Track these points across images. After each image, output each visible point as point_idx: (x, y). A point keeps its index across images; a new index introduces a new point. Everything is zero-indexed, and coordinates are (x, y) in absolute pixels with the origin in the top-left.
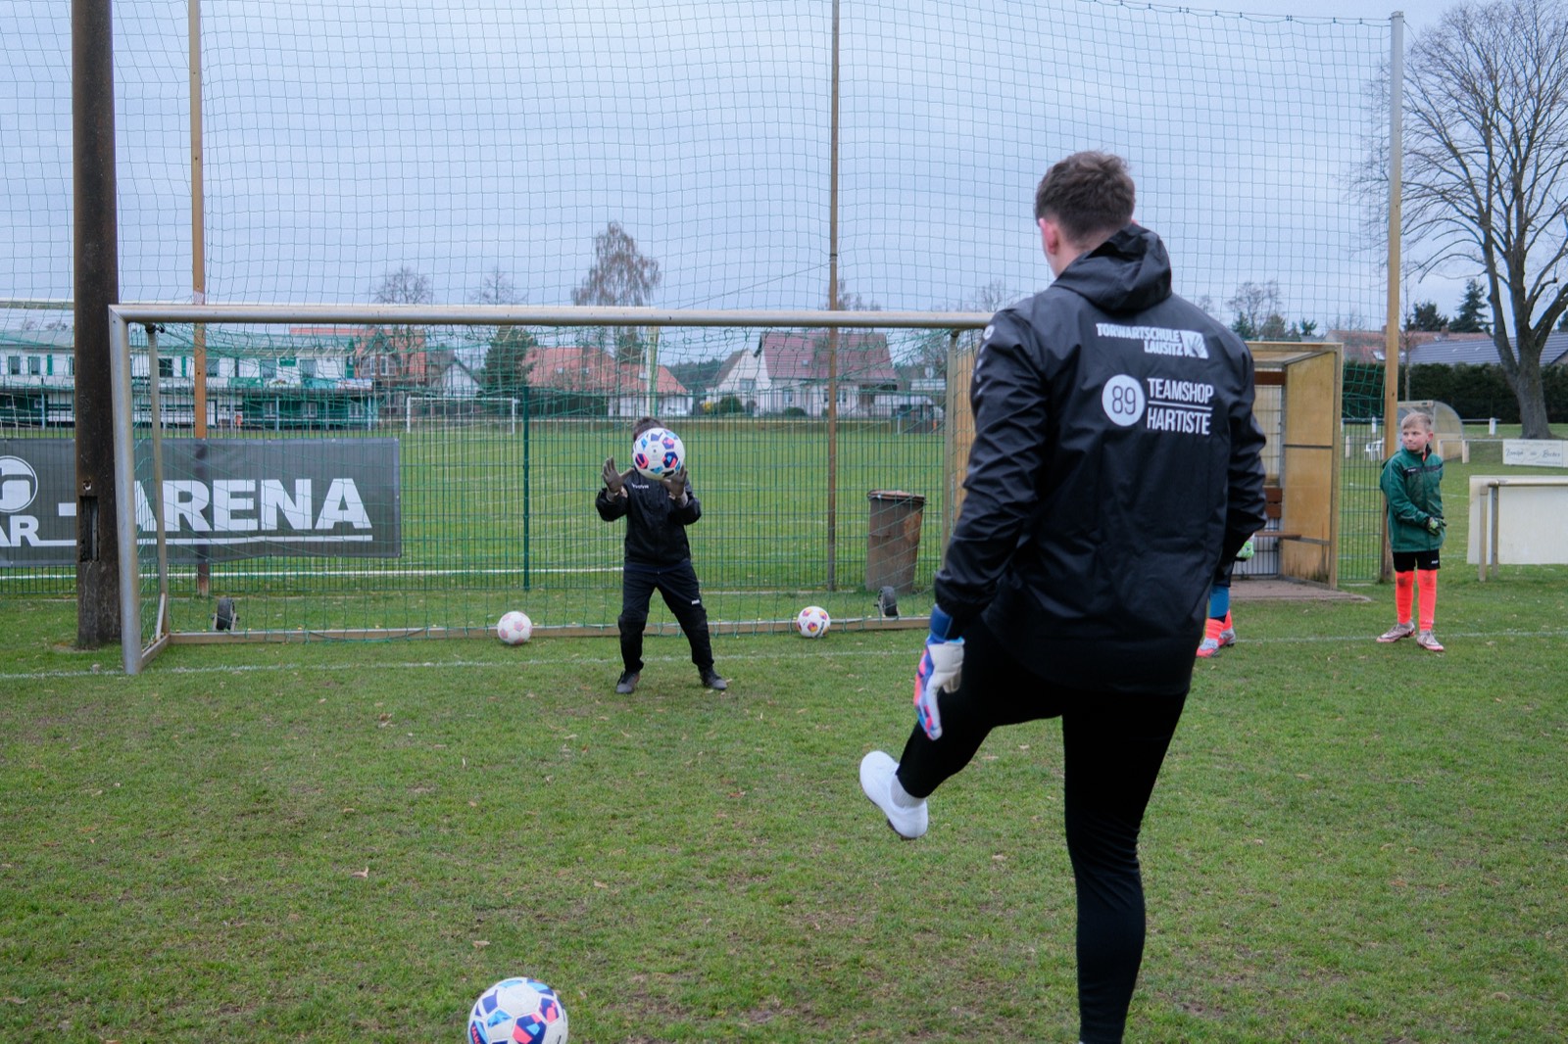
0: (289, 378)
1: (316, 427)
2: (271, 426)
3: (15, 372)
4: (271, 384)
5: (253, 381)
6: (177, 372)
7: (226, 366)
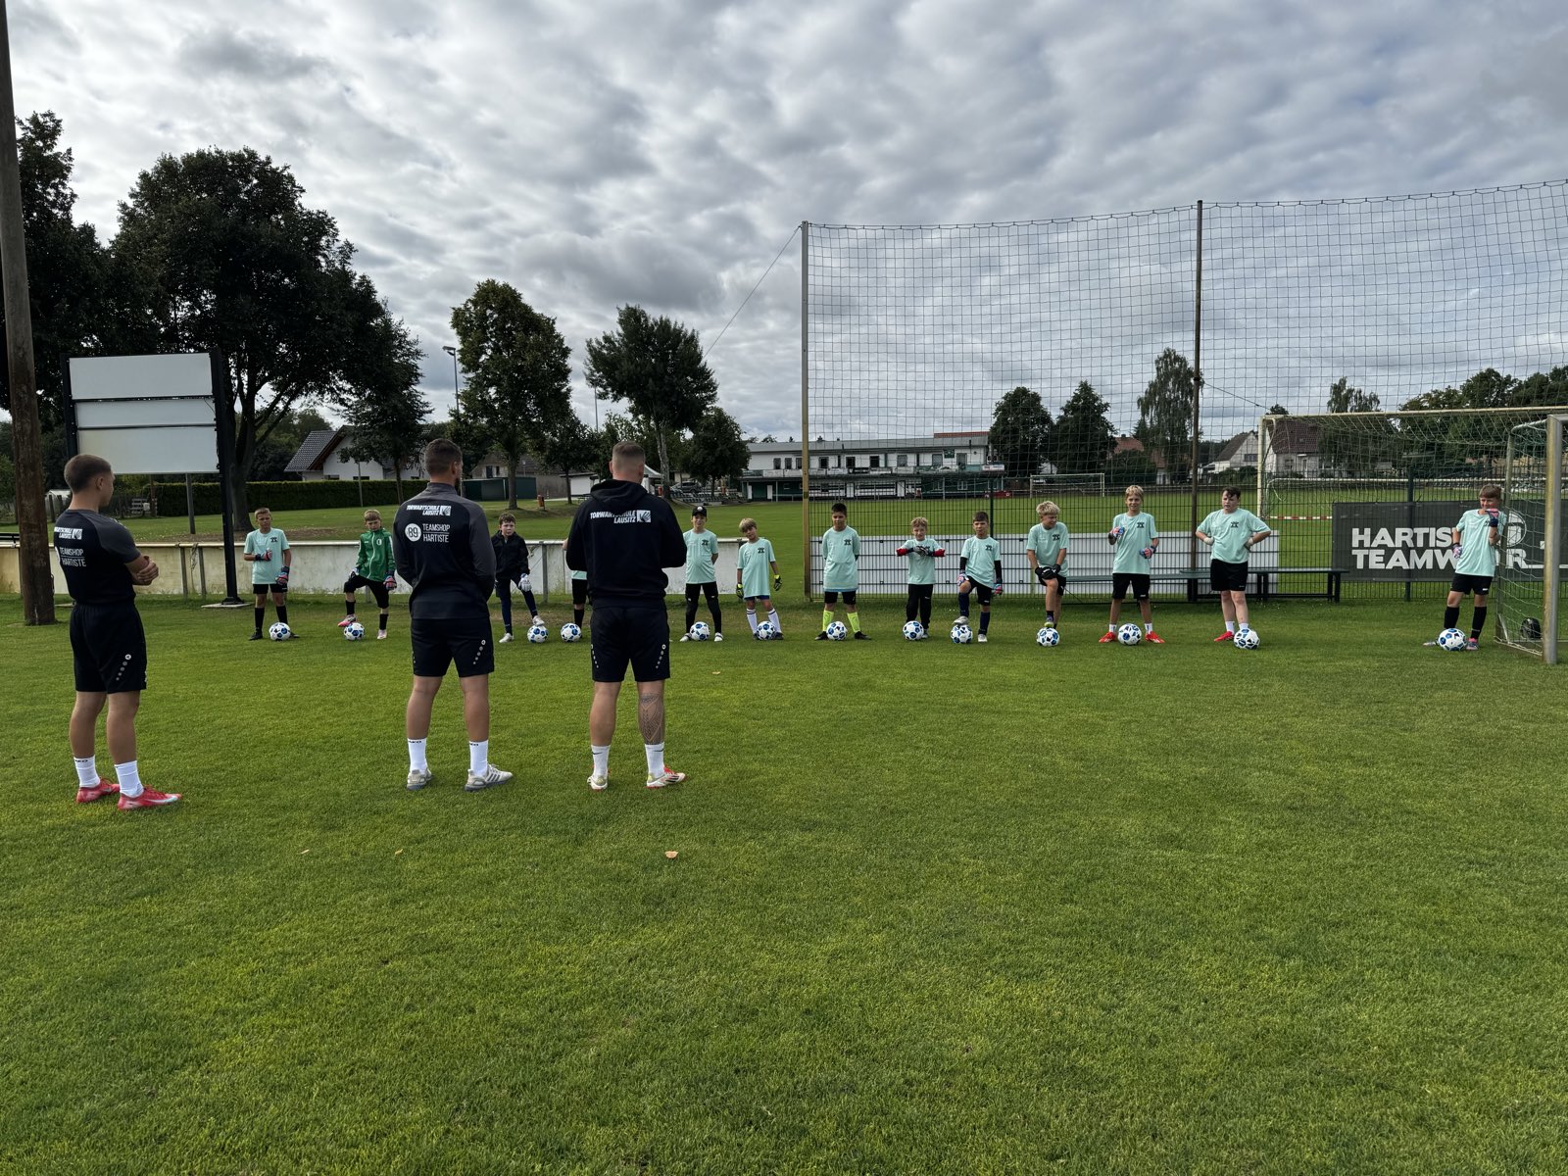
0: (950, 464)
1: (970, 496)
2: (939, 497)
3: (777, 467)
4: (940, 470)
5: (928, 468)
6: (882, 464)
7: (911, 459)
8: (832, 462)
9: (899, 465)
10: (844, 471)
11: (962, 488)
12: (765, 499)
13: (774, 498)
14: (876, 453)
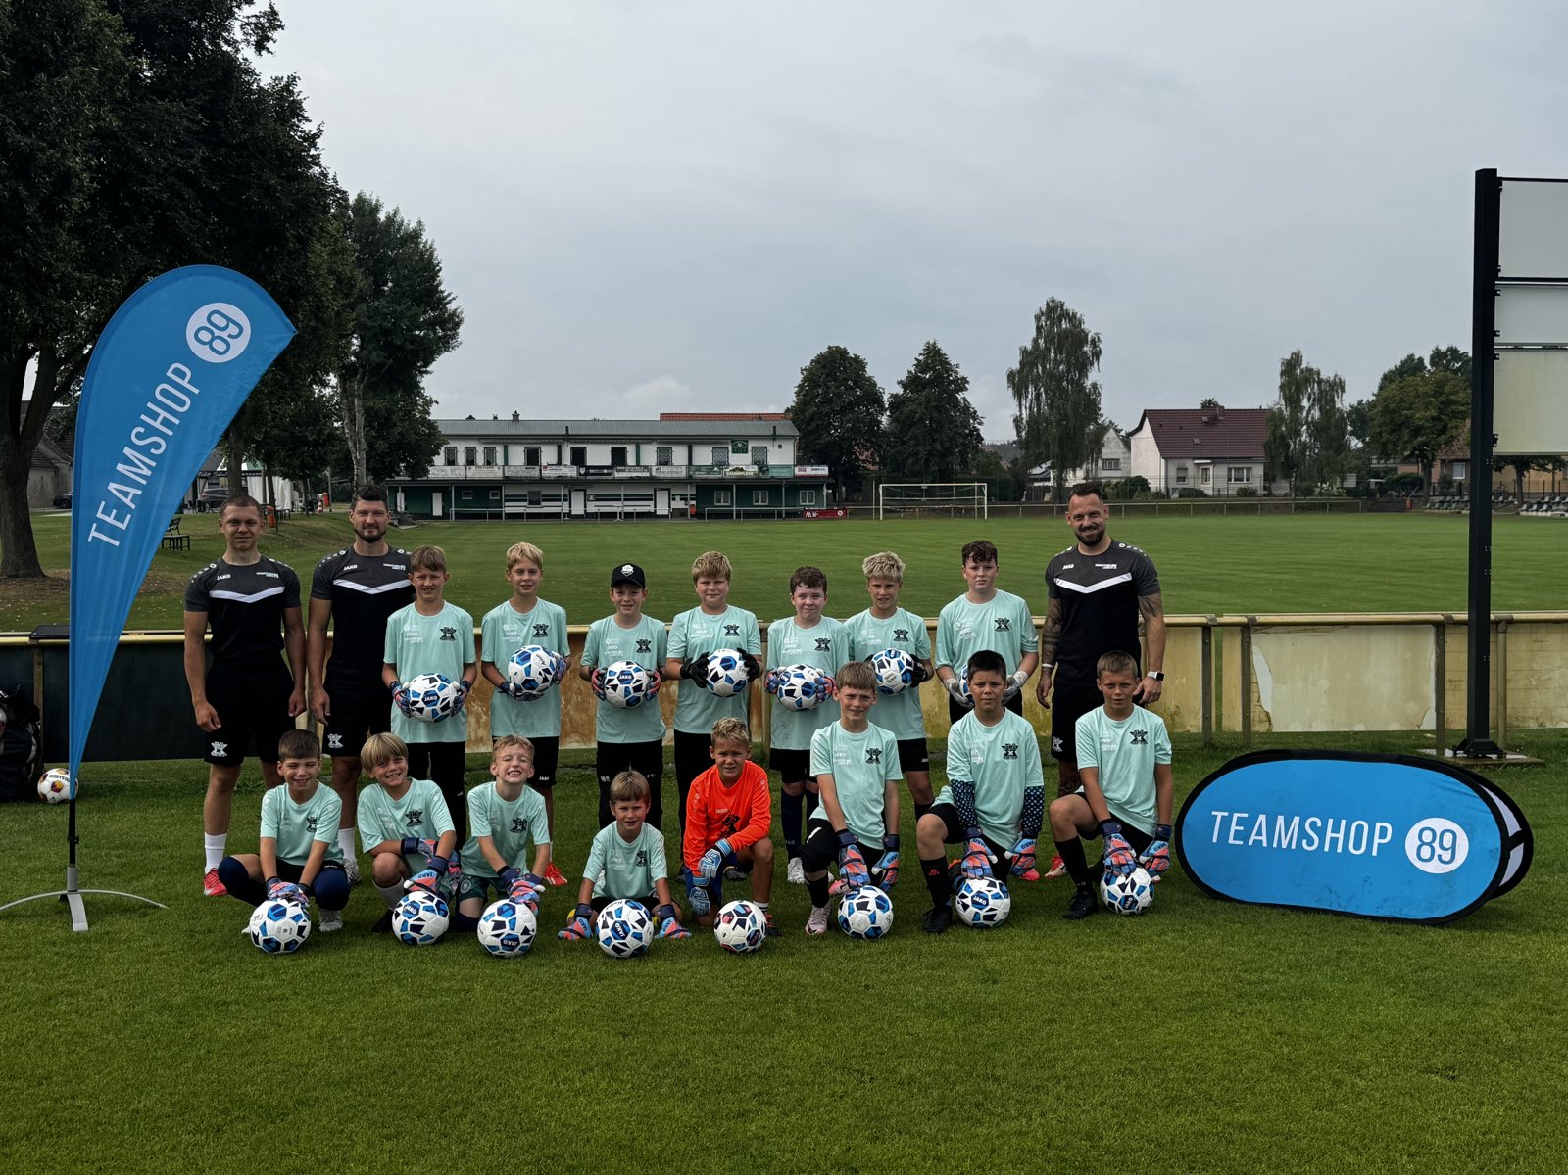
0: (742, 464)
2: (725, 515)
5: (709, 469)
6: (631, 460)
7: (679, 455)
8: (548, 454)
9: (660, 463)
10: (570, 471)
11: (761, 503)
12: (430, 516)
13: (445, 516)
14: (621, 440)
